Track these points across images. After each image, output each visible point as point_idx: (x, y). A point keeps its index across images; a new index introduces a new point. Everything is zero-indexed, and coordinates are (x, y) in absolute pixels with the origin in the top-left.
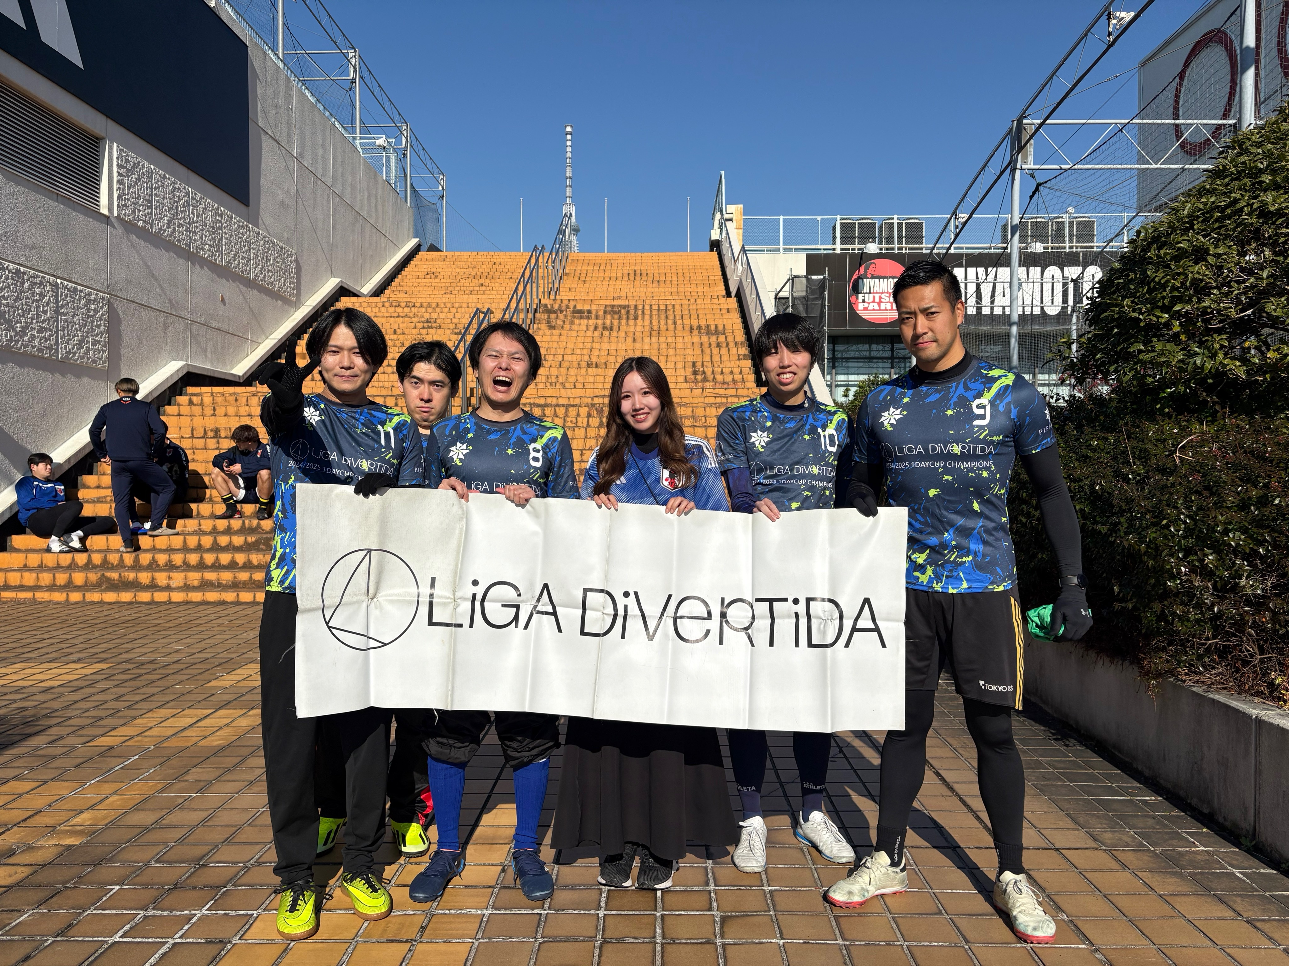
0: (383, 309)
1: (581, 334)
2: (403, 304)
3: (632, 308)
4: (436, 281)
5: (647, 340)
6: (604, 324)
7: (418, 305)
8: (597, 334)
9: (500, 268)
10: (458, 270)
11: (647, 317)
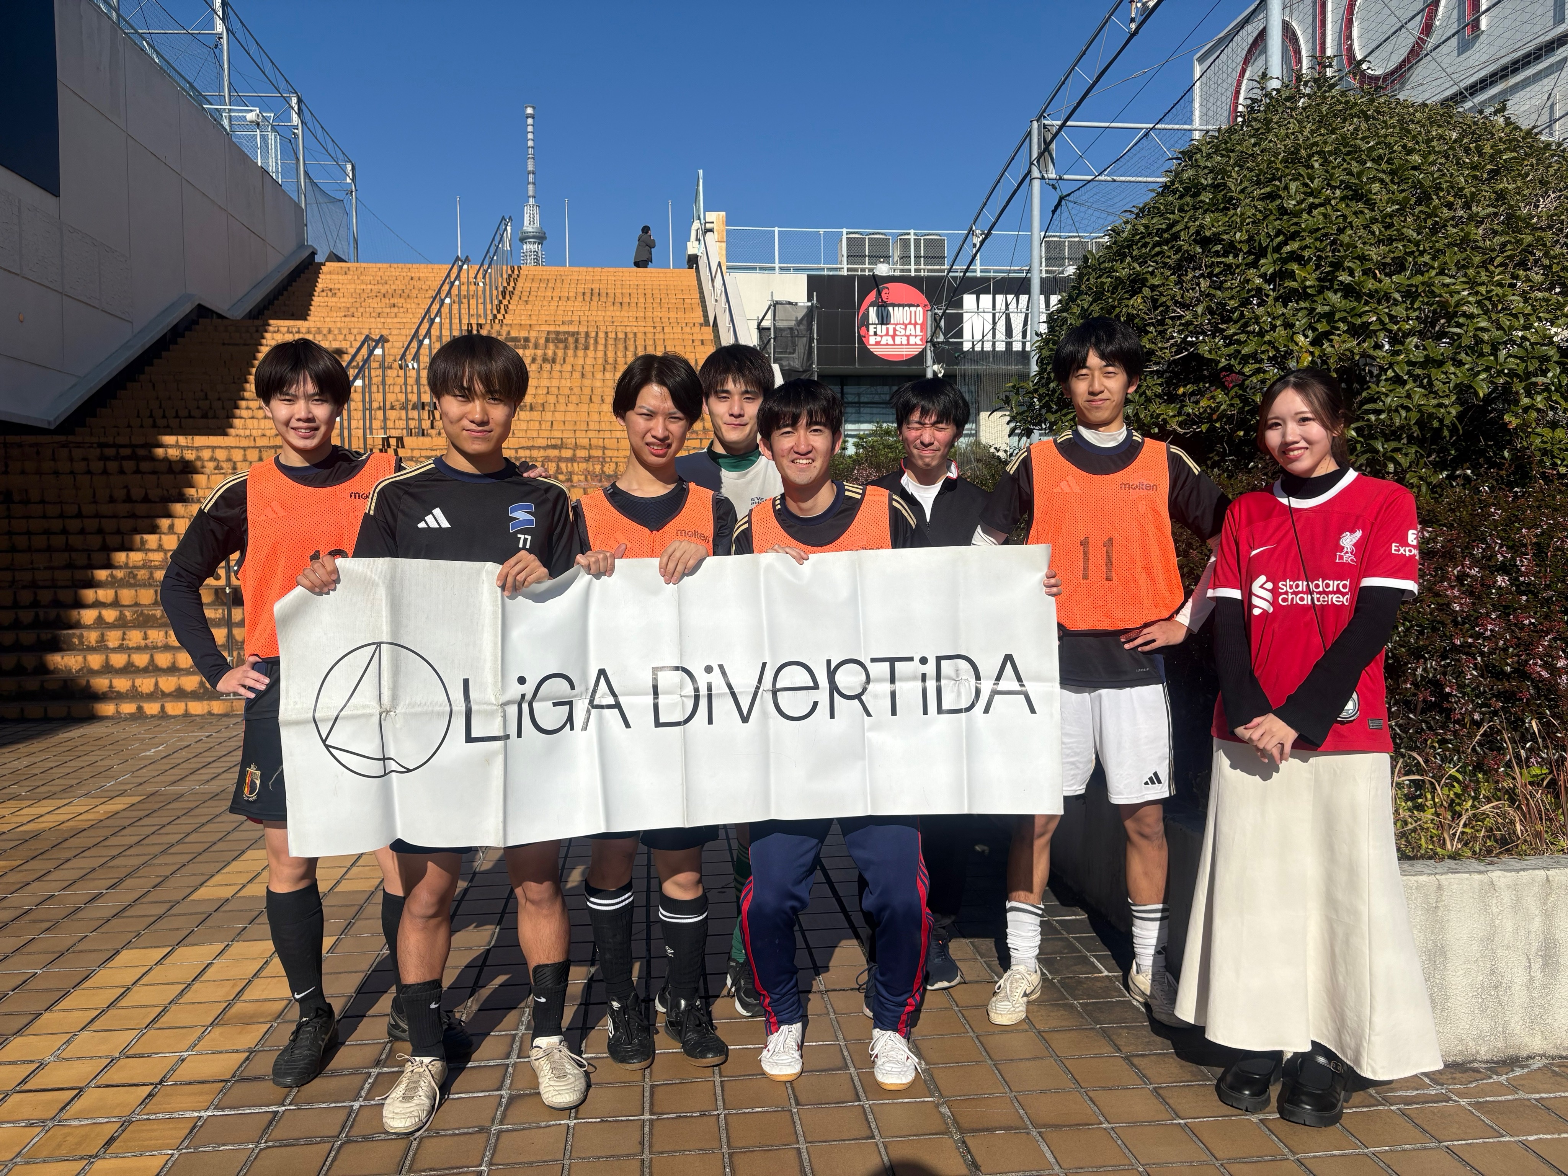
0: (257, 336)
2: (285, 330)
3: (583, 335)
4: (334, 299)
5: (599, 375)
6: (545, 354)
9: (418, 284)
10: (363, 287)
11: (601, 347)
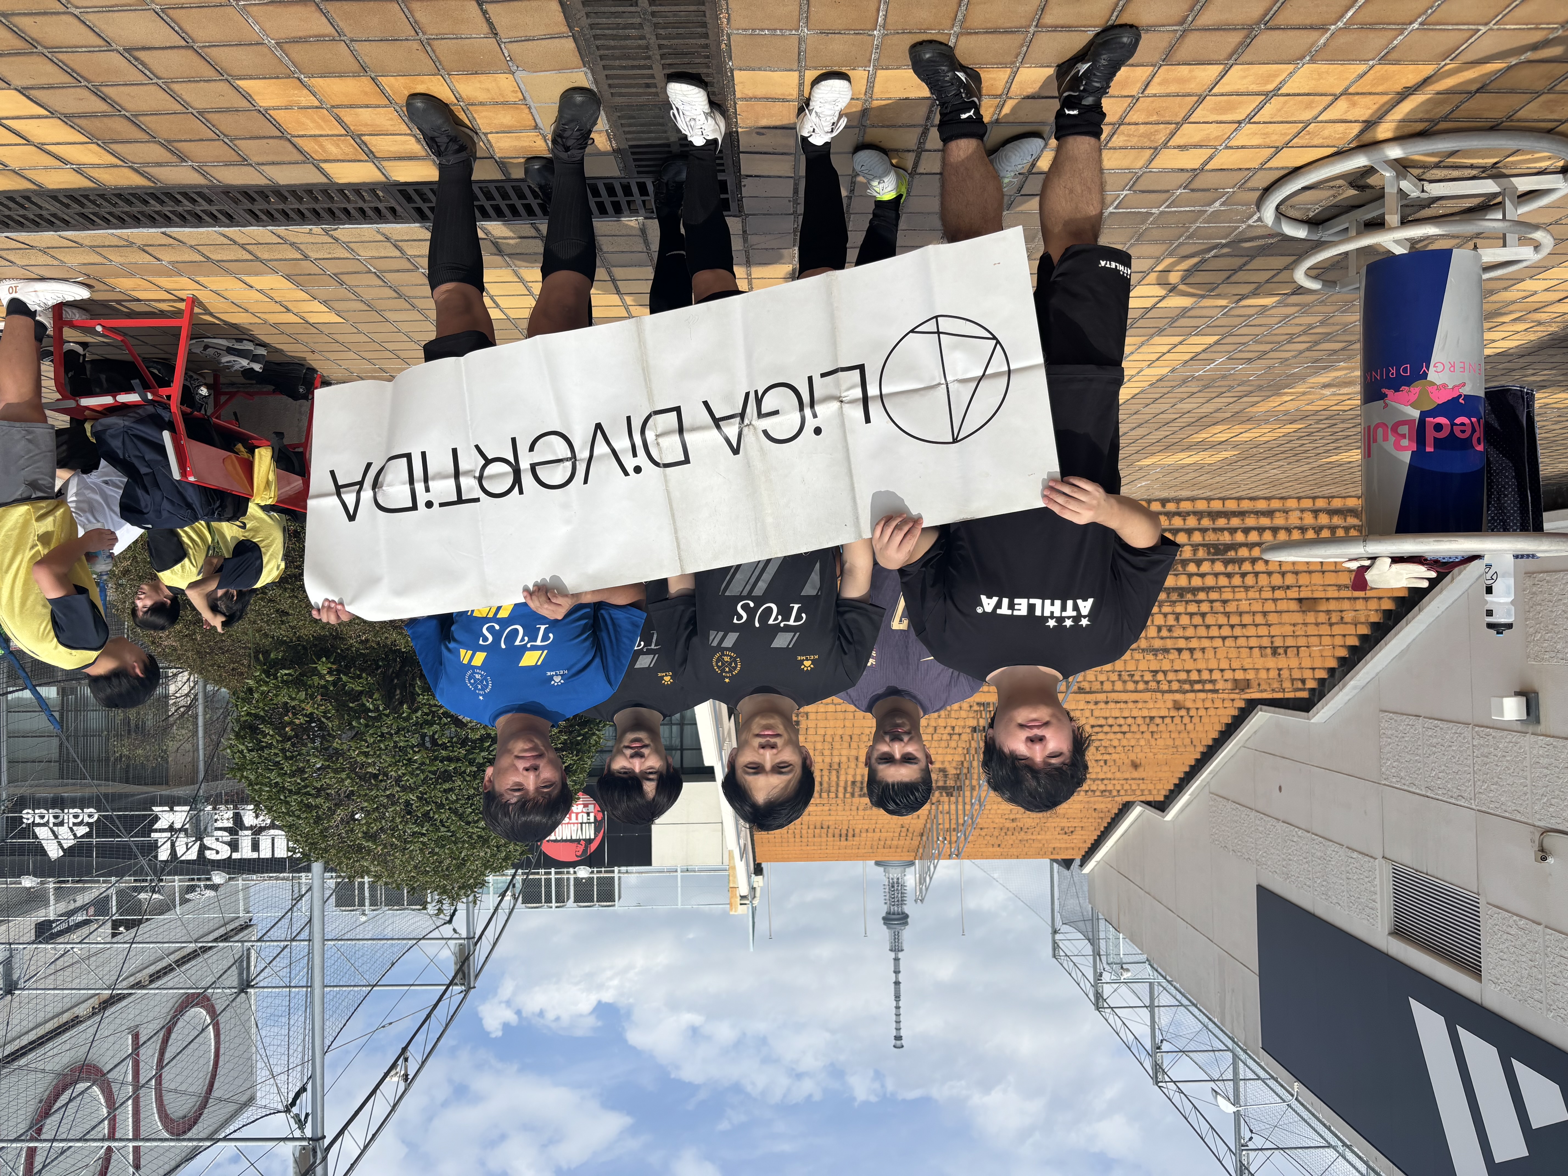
0: (1118, 787)
2: (1098, 793)
4: (1063, 825)
5: (844, 759)
9: (993, 841)
10: (1039, 837)
11: (842, 784)
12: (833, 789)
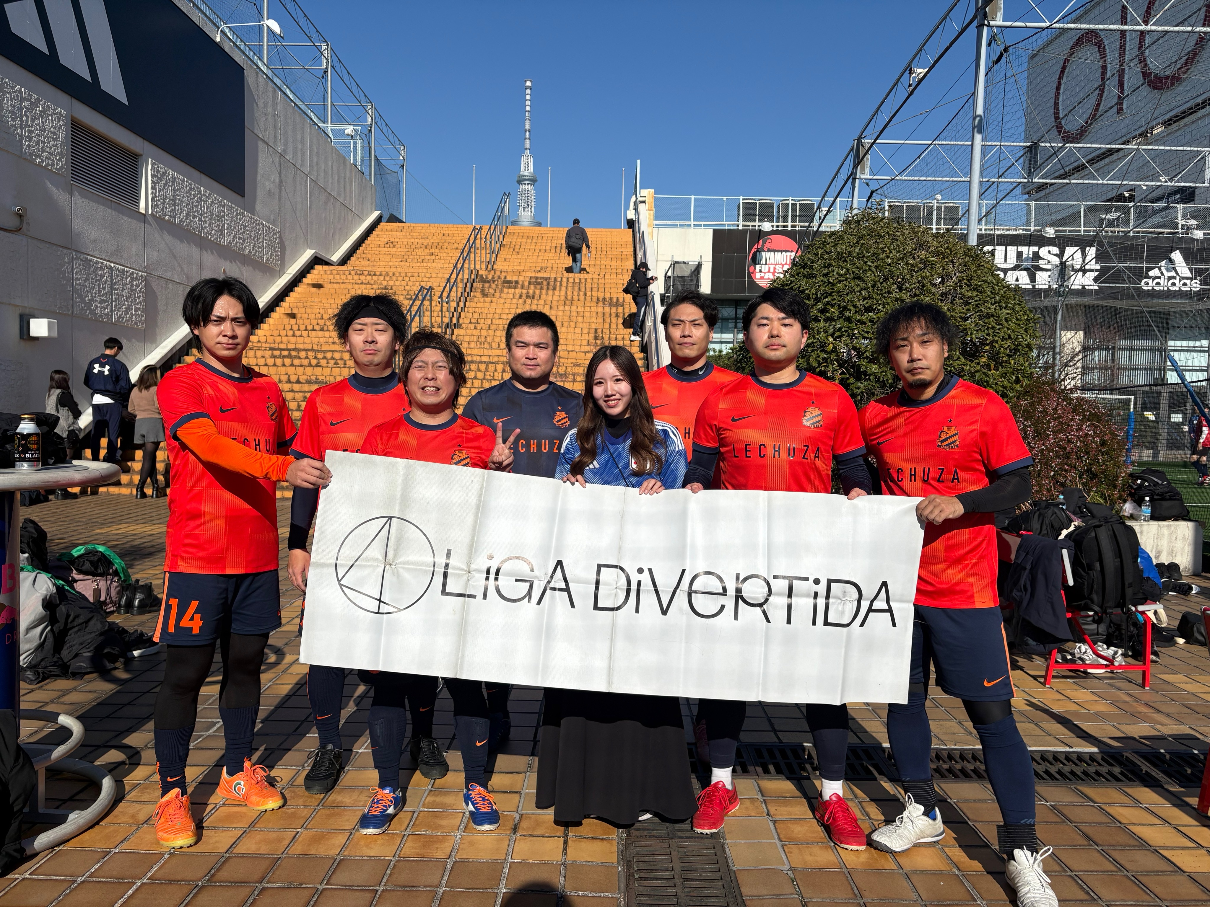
0: (350, 277)
1: (508, 301)
2: (366, 273)
3: (553, 280)
5: (561, 308)
6: (528, 293)
7: (378, 273)
8: (521, 301)
9: (448, 239)
10: (413, 240)
11: (563, 289)
12: (570, 285)
